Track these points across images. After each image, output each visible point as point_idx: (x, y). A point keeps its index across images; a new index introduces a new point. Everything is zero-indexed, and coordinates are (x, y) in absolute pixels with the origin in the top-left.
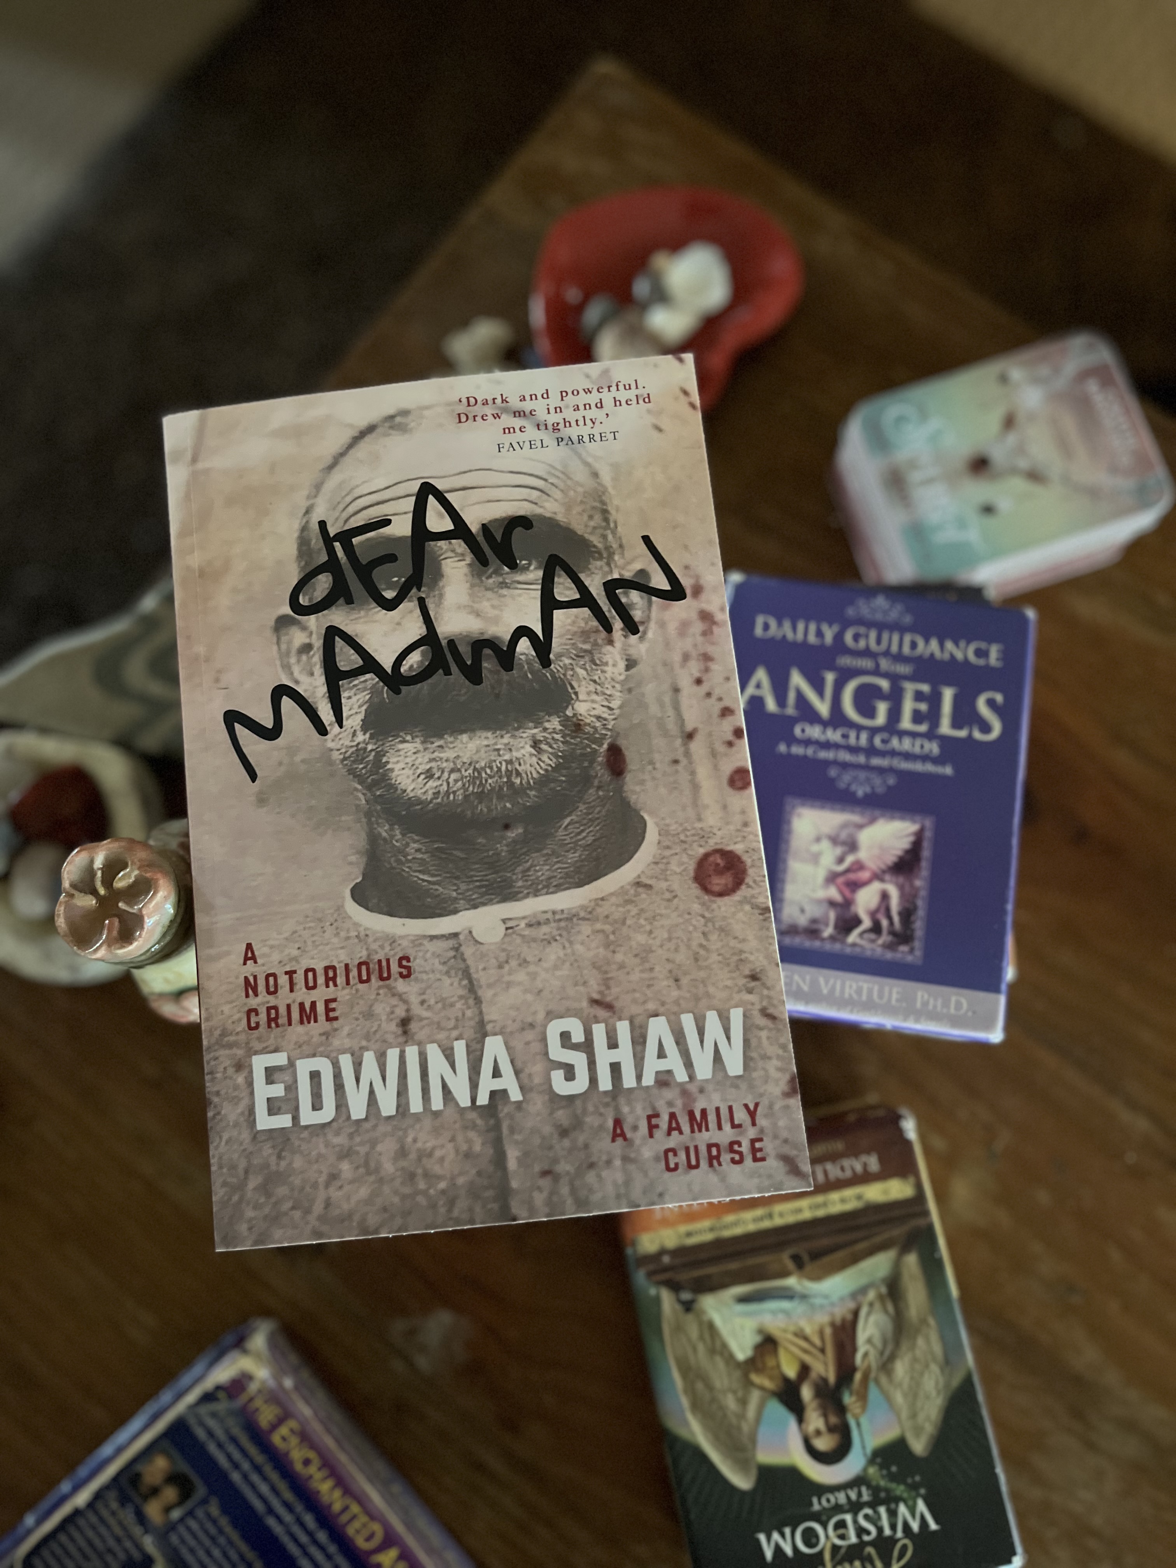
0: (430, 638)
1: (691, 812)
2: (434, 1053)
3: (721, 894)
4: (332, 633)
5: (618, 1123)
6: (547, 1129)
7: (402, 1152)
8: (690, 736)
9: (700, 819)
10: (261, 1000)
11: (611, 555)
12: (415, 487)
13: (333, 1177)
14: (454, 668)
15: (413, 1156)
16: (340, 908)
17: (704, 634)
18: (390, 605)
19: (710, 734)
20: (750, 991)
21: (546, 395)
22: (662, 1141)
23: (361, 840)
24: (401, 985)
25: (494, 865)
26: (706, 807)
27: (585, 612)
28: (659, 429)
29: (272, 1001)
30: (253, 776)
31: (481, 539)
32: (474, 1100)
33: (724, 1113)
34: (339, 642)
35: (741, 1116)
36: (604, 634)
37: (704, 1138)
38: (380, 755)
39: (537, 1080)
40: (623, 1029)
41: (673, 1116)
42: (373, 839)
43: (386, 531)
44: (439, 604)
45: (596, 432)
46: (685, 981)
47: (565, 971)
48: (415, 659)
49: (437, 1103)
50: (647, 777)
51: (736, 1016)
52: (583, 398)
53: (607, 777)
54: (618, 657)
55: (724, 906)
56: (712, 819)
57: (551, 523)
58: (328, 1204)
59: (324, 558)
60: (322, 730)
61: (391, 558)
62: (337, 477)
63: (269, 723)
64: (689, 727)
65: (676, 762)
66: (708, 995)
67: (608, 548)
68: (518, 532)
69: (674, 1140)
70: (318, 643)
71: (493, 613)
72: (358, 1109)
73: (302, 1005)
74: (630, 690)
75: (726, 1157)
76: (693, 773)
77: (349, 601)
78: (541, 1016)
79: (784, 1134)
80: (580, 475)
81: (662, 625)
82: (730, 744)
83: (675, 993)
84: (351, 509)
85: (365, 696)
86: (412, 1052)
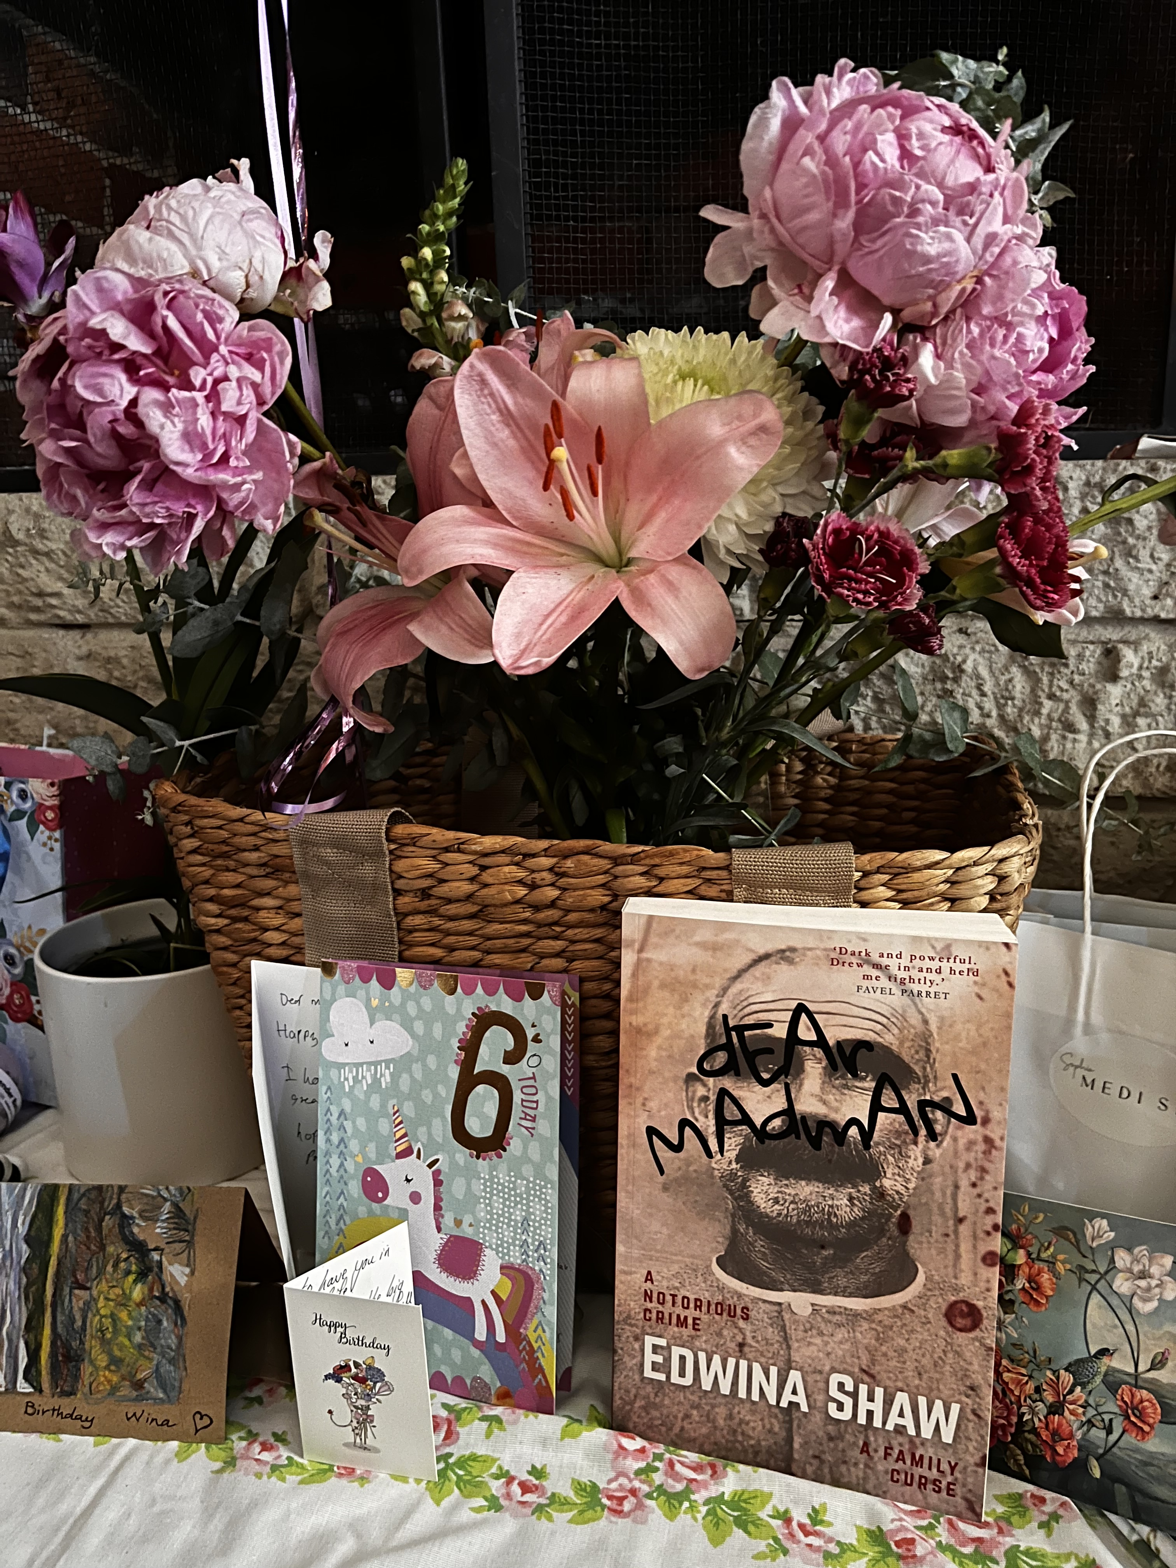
0: (789, 1112)
1: (950, 1270)
2: (757, 1367)
3: (961, 1330)
4: (723, 1093)
5: (866, 1444)
6: (821, 1434)
7: (730, 1417)
8: (961, 1220)
9: (956, 1278)
10: (653, 1305)
11: (927, 1082)
12: (793, 1005)
13: (687, 1416)
14: (803, 1136)
15: (737, 1421)
16: (708, 1267)
17: (984, 1153)
18: (765, 1083)
19: (975, 1223)
20: (968, 1396)
21: (900, 956)
22: (891, 1464)
23: (727, 1231)
24: (741, 1323)
25: (811, 1268)
26: (961, 1271)
27: (901, 1118)
28: (980, 997)
29: (661, 1308)
30: (662, 1172)
31: (834, 1051)
32: (778, 1402)
33: (935, 1462)
34: (727, 1100)
35: (945, 1467)
36: (912, 1136)
37: (918, 1471)
38: (745, 1180)
39: (819, 1404)
40: (879, 1392)
41: (901, 1452)
42: (734, 1231)
43: (769, 1031)
44: (799, 1090)
45: (932, 990)
46: (925, 1376)
47: (846, 1346)
48: (777, 1123)
49: (755, 1397)
50: (924, 1240)
51: (955, 1408)
52: (927, 963)
53: (896, 1233)
54: (919, 1155)
55: (961, 1338)
56: (965, 1279)
57: (887, 1050)
58: (682, 1429)
59: (723, 1040)
60: (709, 1155)
61: (770, 1051)
62: (737, 987)
63: (676, 1142)
64: (961, 1214)
65: (947, 1235)
66: (938, 1389)
67: (926, 1077)
68: (863, 1052)
69: (899, 1466)
70: (713, 1097)
71: (835, 1104)
72: (707, 1385)
73: (678, 1316)
74: (923, 1179)
75: (930, 1487)
76: (957, 1246)
77: (738, 1074)
78: (827, 1368)
79: (970, 1487)
80: (915, 1019)
81: (955, 1139)
82: (988, 1233)
83: (917, 1382)
84: (747, 1010)
85: (741, 1140)
86: (743, 1364)
